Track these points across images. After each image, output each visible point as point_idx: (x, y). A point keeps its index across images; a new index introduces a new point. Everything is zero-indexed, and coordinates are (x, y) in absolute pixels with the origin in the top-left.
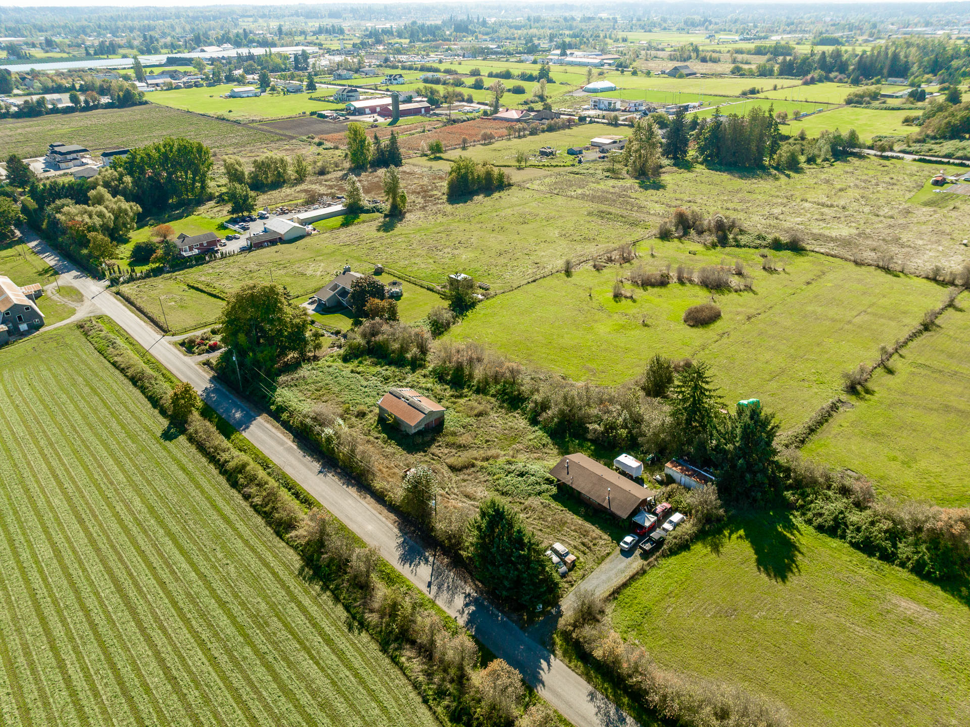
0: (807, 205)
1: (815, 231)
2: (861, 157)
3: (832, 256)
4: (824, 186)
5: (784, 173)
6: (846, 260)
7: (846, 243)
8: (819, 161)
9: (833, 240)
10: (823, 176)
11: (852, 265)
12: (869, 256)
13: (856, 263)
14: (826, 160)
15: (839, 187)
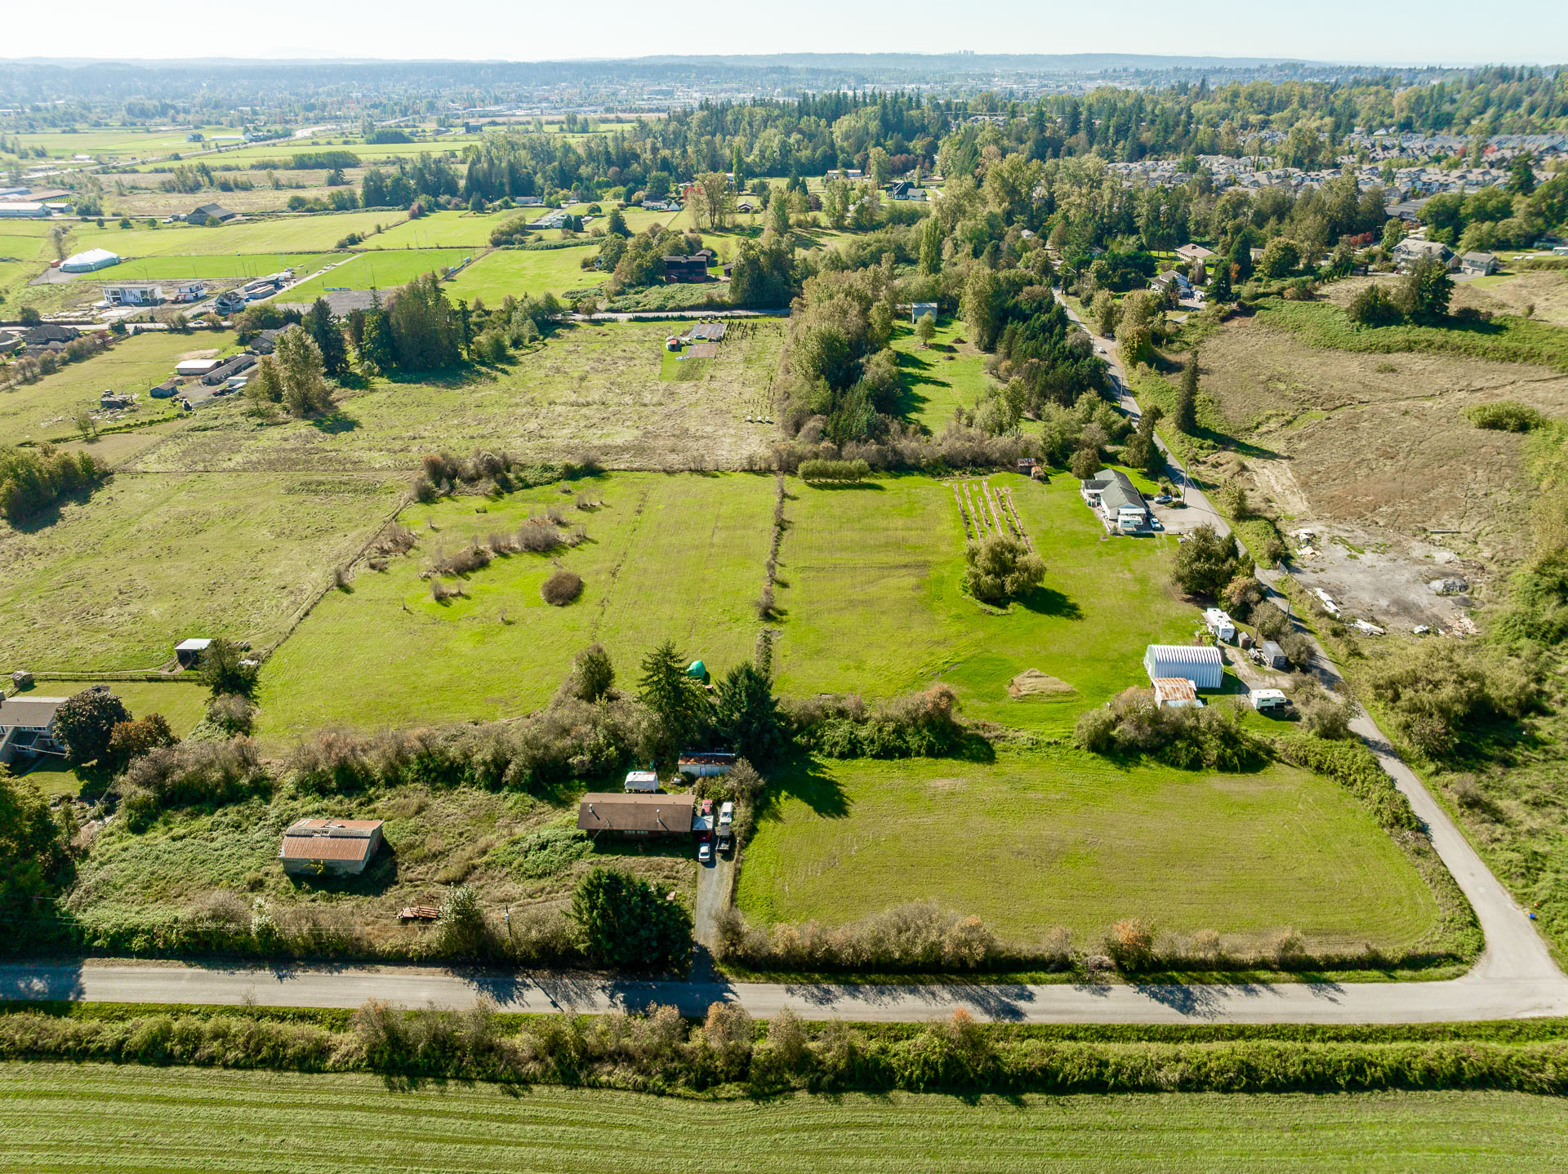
0: (558, 409)
1: (596, 443)
2: (571, 327)
3: (638, 470)
4: (559, 378)
5: (497, 369)
6: (655, 471)
7: (639, 450)
8: (526, 342)
9: (624, 449)
10: (548, 363)
11: (664, 475)
12: (674, 460)
13: (669, 472)
14: (533, 339)
15: (576, 375)
